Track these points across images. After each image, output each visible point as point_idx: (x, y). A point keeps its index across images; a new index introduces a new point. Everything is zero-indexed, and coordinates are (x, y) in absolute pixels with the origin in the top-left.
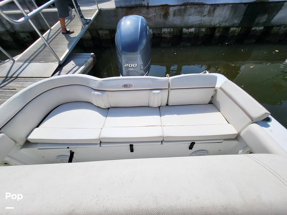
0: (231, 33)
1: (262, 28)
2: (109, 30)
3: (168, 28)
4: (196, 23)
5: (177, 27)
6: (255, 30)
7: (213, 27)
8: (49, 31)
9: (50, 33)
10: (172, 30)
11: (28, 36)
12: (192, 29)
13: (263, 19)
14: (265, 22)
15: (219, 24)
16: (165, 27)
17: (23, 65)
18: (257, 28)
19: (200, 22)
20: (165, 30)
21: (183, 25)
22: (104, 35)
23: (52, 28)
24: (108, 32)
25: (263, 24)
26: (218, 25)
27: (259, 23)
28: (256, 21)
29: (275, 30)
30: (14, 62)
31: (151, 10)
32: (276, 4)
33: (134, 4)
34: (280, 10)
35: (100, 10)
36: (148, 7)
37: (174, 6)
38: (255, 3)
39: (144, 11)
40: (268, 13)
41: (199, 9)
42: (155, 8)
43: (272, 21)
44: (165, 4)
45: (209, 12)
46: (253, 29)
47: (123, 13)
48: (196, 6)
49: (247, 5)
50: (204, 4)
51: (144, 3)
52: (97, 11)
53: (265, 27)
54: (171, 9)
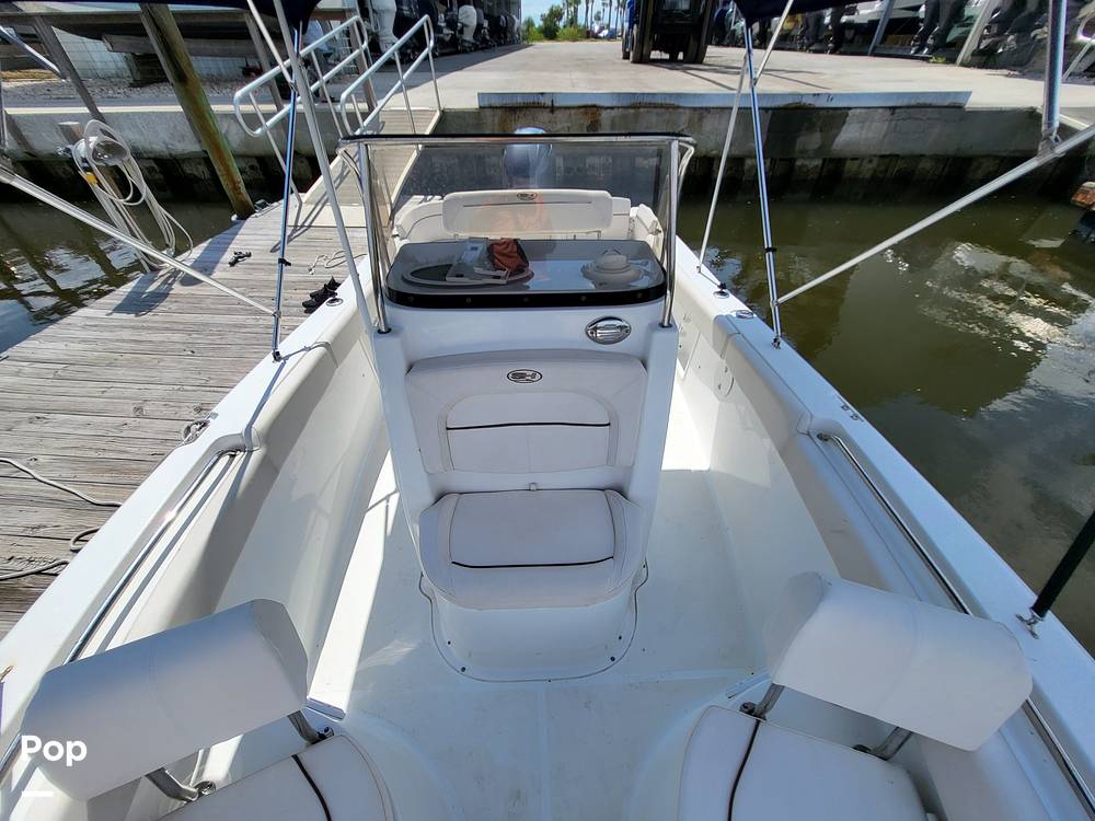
0: (749, 171)
1: (818, 162)
3: (600, 155)
5: (622, 156)
6: (803, 166)
7: (705, 156)
10: (610, 161)
11: (252, 167)
13: (812, 141)
14: (820, 148)
15: (716, 149)
16: (593, 154)
18: (807, 162)
20: (596, 161)
25: (816, 154)
26: (714, 152)
27: (807, 151)
28: (798, 147)
29: (850, 166)
30: (301, 204)
31: (559, 114)
32: (831, 112)
33: (520, 100)
34: (844, 123)
35: (443, 113)
36: (553, 109)
37: (612, 108)
38: (786, 109)
39: (545, 116)
40: (821, 131)
41: (667, 116)
42: (568, 111)
43: (834, 147)
44: (590, 103)
45: (690, 123)
46: (799, 163)
47: (496, 120)
48: (659, 110)
49: (770, 112)
50: (678, 107)
51: (542, 100)
52: (438, 114)
53: (824, 160)
54: (604, 114)
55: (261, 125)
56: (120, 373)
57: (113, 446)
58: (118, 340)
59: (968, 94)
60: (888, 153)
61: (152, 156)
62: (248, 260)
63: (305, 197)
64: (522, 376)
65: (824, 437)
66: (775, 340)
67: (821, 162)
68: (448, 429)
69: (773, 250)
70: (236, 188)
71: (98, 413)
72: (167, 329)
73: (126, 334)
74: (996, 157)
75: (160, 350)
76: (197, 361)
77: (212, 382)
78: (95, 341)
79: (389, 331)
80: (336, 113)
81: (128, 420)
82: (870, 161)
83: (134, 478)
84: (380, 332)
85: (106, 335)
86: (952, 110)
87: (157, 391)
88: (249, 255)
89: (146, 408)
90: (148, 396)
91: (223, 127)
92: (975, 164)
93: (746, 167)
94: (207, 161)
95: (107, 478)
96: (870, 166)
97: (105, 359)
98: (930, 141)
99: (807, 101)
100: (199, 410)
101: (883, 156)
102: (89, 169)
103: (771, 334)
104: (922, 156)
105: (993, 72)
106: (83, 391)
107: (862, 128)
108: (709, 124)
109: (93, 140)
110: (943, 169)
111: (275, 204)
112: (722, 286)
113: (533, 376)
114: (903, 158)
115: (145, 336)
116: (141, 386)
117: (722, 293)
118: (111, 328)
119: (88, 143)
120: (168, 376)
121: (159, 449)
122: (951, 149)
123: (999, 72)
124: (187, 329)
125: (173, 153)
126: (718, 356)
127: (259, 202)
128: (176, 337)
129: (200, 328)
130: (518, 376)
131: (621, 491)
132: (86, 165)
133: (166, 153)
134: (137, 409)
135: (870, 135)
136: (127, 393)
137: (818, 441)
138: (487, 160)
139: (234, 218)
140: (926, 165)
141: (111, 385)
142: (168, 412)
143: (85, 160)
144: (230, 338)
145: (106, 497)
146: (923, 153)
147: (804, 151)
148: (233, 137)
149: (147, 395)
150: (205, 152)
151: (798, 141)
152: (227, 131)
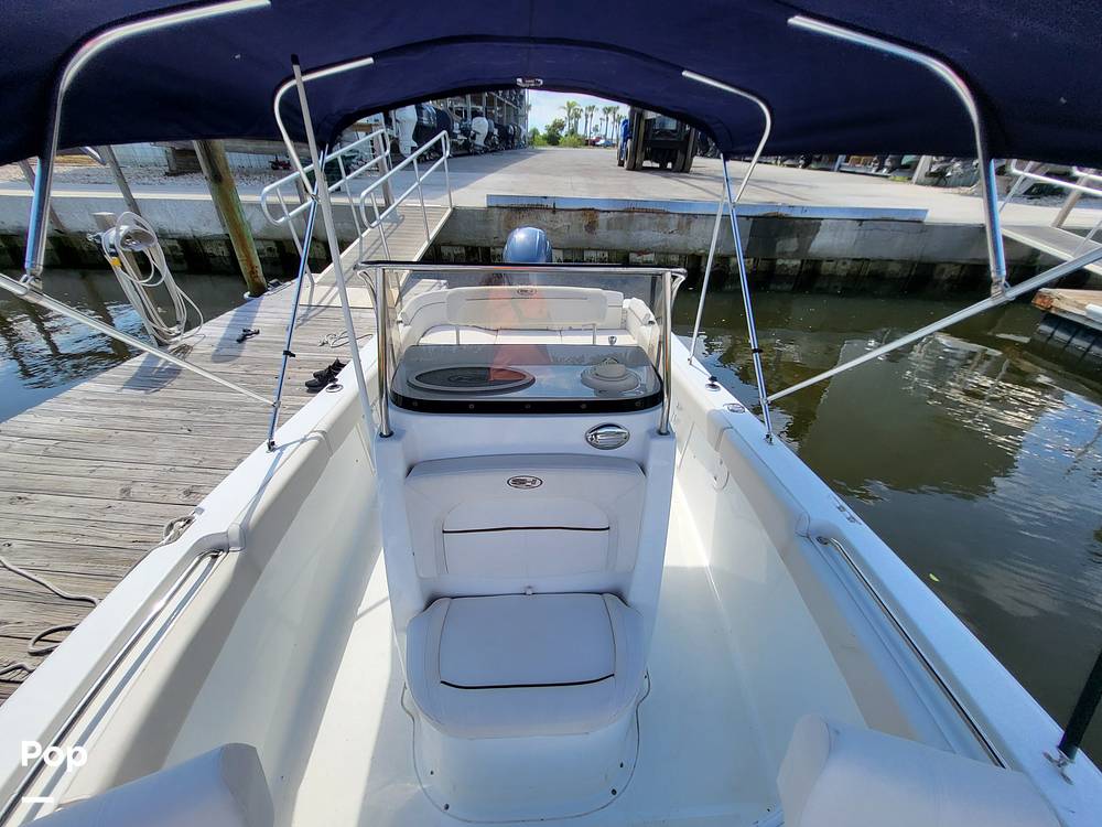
0: (734, 268)
1: (797, 262)
2: (466, 247)
3: (597, 250)
4: (655, 245)
5: (617, 251)
6: (783, 265)
7: (693, 255)
8: (358, 240)
9: (361, 243)
10: (606, 255)
11: (270, 249)
12: (650, 255)
13: (792, 244)
14: (797, 251)
15: (704, 248)
16: (589, 249)
17: (330, 291)
18: (787, 262)
19: (663, 244)
20: (593, 254)
21: (628, 248)
22: (452, 256)
23: (363, 235)
24: (464, 251)
25: (795, 255)
27: (786, 253)
28: (778, 249)
29: (826, 267)
30: (313, 284)
31: (560, 215)
32: (806, 221)
33: (525, 203)
34: (817, 232)
35: (454, 209)
36: (554, 210)
37: (608, 212)
38: (765, 217)
39: (547, 216)
40: (798, 236)
41: (658, 220)
42: (568, 213)
43: (810, 250)
44: (588, 207)
45: (679, 226)
46: (779, 262)
47: (503, 217)
48: (651, 215)
49: (751, 219)
50: (668, 213)
51: (545, 203)
52: (449, 211)
53: (802, 261)
54: (602, 216)
55: (284, 215)
56: (113, 451)
57: (93, 531)
58: (115, 416)
59: (926, 211)
60: (859, 257)
61: (177, 237)
62: (256, 337)
63: (318, 277)
64: (523, 482)
65: (823, 541)
66: (768, 436)
67: (799, 262)
68: (444, 532)
69: (760, 351)
70: (253, 272)
71: (82, 495)
72: (166, 405)
73: (124, 410)
74: (957, 264)
75: (157, 429)
76: (192, 439)
77: (205, 464)
78: (91, 416)
79: (391, 434)
80: (355, 207)
81: (113, 503)
82: (844, 264)
83: (110, 569)
84: (381, 435)
85: (104, 410)
86: (913, 223)
87: (149, 472)
88: (258, 333)
89: (135, 490)
90: (136, 477)
91: (248, 215)
92: (938, 269)
93: (731, 265)
94: (229, 244)
95: (80, 567)
96: (843, 267)
97: (101, 435)
98: (895, 248)
99: (784, 212)
100: (188, 493)
101: (854, 260)
102: (116, 254)
103: (764, 430)
104: (891, 261)
105: (946, 190)
106: (71, 470)
107: (835, 236)
108: (696, 227)
109: (124, 229)
110: (911, 271)
111: (288, 283)
112: (713, 379)
113: (534, 482)
114: (873, 261)
115: (144, 412)
116: (133, 466)
117: (713, 386)
118: (110, 404)
119: (118, 231)
120: (161, 456)
121: (141, 535)
122: (916, 257)
123: (950, 190)
124: (188, 406)
125: (197, 235)
126: (712, 449)
127: (273, 281)
128: (175, 414)
129: (199, 406)
130: (518, 482)
131: (619, 595)
132: (113, 250)
133: (190, 235)
134: (124, 491)
135: (843, 241)
136: (116, 473)
137: (817, 544)
138: (492, 250)
139: (246, 295)
140: (894, 268)
141: (101, 463)
142: (157, 495)
143: (113, 246)
144: (230, 416)
145: (78, 590)
146: (892, 257)
147: (784, 254)
148: (256, 223)
149: (137, 475)
150: (228, 235)
151: (778, 244)
152: (251, 218)
